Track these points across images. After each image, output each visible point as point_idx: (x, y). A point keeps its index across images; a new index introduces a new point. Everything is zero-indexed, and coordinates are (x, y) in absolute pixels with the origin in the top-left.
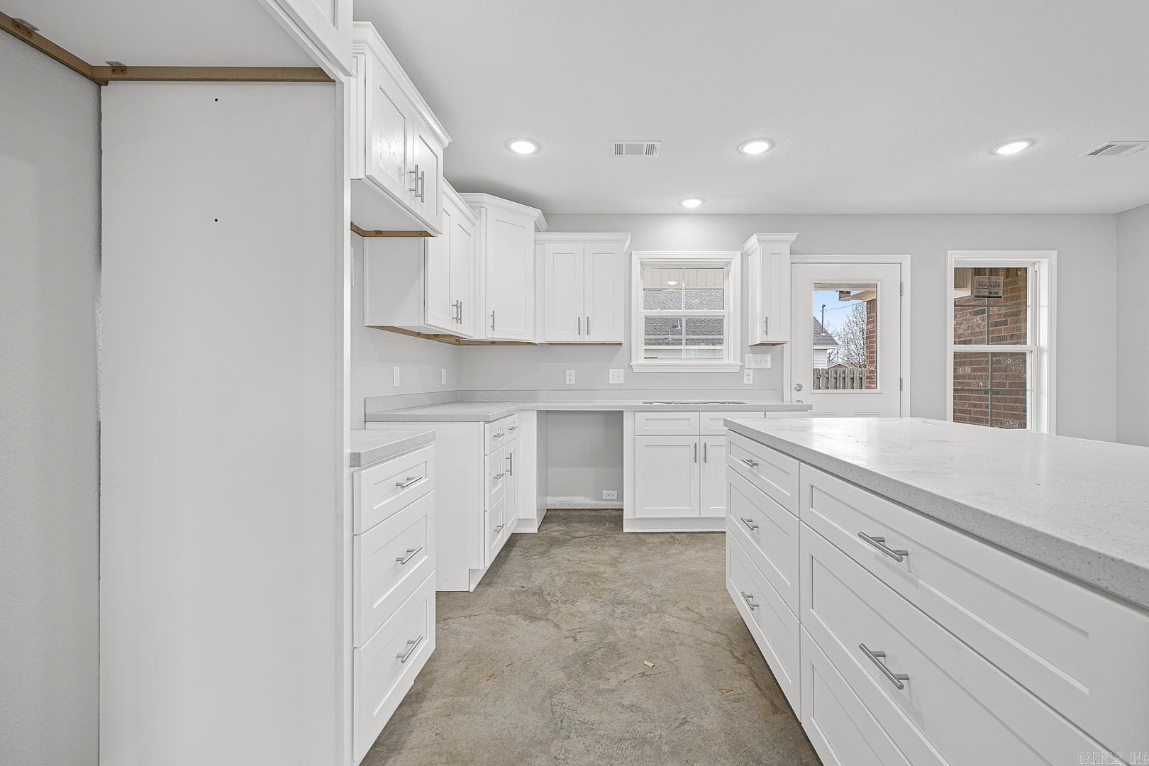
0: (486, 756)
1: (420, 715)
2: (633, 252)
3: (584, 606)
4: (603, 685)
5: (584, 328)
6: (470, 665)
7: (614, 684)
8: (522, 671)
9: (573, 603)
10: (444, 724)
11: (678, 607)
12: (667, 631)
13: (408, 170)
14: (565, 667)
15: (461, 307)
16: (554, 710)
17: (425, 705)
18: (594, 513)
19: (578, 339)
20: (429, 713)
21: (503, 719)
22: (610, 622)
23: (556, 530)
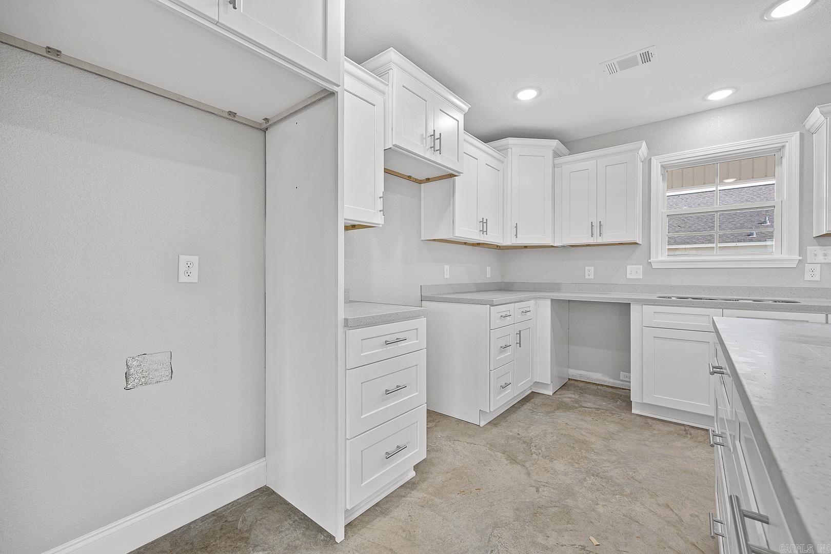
0: (429, 547)
1: (408, 498)
2: (652, 158)
3: (560, 466)
4: (540, 539)
5: (596, 231)
6: (453, 478)
7: (551, 543)
8: (484, 498)
9: (552, 460)
10: (417, 511)
11: (656, 500)
12: (632, 519)
13: (429, 134)
14: (518, 509)
15: (486, 223)
16: (491, 539)
17: (414, 493)
18: (611, 390)
19: (591, 241)
20: (412, 499)
21: (453, 526)
22: (577, 488)
23: (569, 397)
